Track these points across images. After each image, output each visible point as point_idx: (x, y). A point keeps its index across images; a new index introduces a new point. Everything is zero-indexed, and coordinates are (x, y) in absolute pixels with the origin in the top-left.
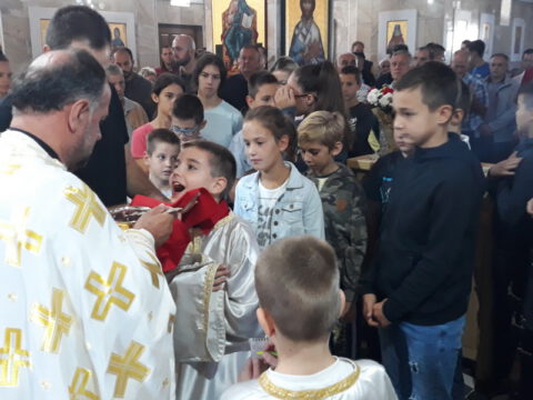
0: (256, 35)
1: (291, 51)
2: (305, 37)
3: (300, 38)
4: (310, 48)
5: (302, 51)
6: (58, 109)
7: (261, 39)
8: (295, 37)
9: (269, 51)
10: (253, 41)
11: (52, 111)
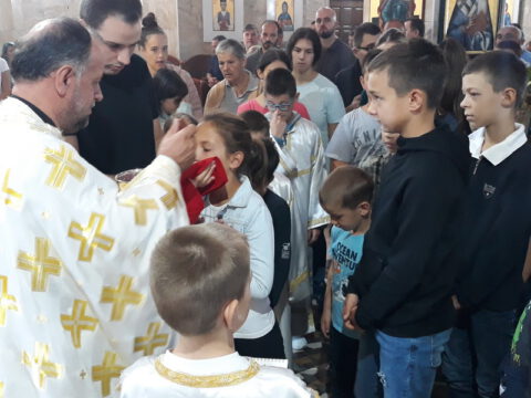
0: (414, 6)
1: (450, 24)
2: (469, 9)
3: (464, 10)
4: (474, 21)
5: (465, 23)
6: (44, 76)
7: (418, 12)
8: (456, 10)
9: (426, 24)
10: (409, 13)
11: (40, 78)
